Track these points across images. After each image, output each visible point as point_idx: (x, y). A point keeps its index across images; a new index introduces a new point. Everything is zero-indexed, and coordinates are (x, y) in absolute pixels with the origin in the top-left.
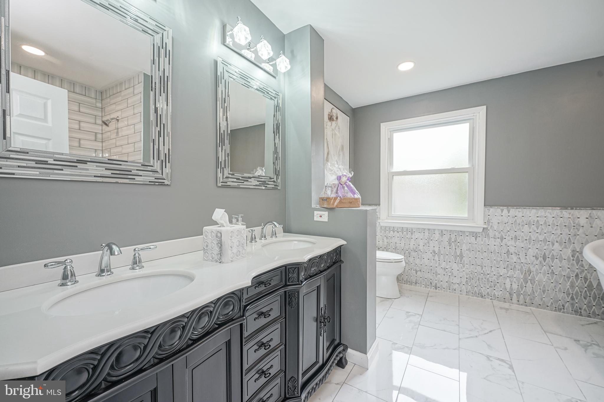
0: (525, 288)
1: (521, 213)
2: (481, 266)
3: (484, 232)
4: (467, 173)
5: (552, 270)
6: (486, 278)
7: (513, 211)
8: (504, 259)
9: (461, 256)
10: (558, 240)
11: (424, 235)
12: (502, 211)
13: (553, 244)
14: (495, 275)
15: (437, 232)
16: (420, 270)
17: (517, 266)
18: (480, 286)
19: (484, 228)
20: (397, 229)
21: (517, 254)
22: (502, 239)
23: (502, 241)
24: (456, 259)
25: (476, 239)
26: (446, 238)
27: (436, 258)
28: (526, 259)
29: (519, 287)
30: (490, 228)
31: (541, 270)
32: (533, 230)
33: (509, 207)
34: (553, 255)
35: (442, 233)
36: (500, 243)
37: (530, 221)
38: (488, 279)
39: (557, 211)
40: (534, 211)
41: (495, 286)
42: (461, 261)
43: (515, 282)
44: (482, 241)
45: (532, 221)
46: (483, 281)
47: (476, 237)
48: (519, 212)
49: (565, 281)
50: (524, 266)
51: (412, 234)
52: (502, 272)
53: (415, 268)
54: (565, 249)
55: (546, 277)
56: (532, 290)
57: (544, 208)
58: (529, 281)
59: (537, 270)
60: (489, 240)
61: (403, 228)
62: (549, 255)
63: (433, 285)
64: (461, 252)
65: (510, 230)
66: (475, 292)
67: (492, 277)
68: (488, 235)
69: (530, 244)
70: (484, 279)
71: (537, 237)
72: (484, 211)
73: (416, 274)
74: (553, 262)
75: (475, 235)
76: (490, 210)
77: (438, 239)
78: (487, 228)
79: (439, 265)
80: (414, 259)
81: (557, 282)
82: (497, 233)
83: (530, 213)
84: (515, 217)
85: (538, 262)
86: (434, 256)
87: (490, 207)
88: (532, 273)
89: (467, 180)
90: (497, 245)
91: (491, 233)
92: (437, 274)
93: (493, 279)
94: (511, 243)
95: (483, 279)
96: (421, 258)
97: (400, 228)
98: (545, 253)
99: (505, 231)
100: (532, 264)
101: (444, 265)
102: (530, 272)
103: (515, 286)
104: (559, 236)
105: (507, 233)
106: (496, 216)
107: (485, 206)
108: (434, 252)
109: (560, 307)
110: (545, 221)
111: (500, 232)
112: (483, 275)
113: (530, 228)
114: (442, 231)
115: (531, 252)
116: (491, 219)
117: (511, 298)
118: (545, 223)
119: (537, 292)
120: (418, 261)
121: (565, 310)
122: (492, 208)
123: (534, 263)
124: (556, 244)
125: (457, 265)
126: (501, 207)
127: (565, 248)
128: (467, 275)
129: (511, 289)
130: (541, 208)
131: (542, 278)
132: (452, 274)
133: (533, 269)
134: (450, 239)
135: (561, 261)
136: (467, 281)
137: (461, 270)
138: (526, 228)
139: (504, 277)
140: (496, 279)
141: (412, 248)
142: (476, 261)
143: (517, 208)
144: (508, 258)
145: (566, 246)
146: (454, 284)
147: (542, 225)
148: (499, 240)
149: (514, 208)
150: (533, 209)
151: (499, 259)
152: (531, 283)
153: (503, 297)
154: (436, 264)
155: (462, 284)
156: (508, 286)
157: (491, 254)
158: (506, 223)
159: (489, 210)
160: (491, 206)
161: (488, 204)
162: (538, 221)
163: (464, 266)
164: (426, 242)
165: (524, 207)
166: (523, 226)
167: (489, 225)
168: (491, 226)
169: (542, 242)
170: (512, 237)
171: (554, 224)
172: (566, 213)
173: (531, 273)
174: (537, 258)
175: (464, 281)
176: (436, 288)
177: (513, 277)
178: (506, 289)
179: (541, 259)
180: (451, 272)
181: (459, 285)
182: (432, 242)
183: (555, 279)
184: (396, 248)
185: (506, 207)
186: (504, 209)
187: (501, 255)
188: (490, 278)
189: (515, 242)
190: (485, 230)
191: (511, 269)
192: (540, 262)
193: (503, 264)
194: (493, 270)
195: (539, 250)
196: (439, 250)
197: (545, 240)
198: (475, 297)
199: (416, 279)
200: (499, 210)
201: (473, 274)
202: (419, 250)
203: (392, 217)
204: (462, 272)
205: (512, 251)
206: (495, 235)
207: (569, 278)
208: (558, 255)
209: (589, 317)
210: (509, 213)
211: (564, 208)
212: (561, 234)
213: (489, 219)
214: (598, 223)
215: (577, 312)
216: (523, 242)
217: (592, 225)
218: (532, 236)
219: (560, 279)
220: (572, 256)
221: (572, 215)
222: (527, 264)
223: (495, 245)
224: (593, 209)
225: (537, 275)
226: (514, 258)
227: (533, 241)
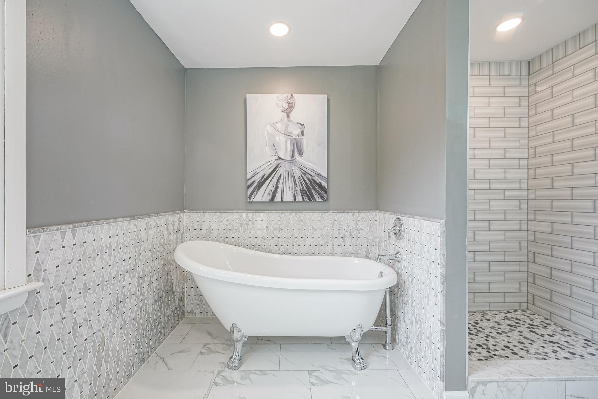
0: (98, 379)
1: (91, 234)
3: (28, 303)
5: (125, 320)
7: (82, 233)
10: (128, 268)
12: (63, 234)
13: (124, 277)
17: (88, 346)
21: (87, 321)
22: (64, 301)
23: (64, 307)
28: (99, 321)
29: (92, 384)
31: (114, 328)
32: (105, 262)
33: (77, 225)
34: (124, 295)
36: (60, 314)
37: (101, 247)
39: (126, 225)
40: (106, 227)
43: (86, 382)
44: (22, 331)
45: (104, 246)
48: (89, 232)
49: (134, 326)
50: (97, 337)
54: (133, 280)
55: (119, 336)
56: (107, 372)
58: (103, 361)
59: (111, 332)
60: (40, 319)
62: (121, 296)
65: (77, 274)
68: (37, 306)
71: (110, 273)
72: (28, 244)
74: (124, 306)
76: (41, 238)
81: (128, 335)
82: (54, 293)
83: (102, 231)
84: (83, 245)
85: (111, 318)
87: (40, 229)
88: (106, 342)
90: (57, 322)
91: (44, 298)
94: (80, 302)
98: (117, 297)
99: (69, 281)
100: (106, 325)
102: (104, 342)
103: (86, 390)
104: (129, 261)
106: (52, 250)
107: (28, 228)
109: (131, 371)
110: (117, 241)
111: (62, 287)
115: (105, 305)
116: (43, 263)
118: (117, 245)
119: (111, 371)
121: (134, 369)
122: (45, 231)
123: (108, 322)
124: (127, 275)
126: (62, 227)
127: (133, 277)
130: (114, 220)
131: (116, 341)
133: (107, 334)
143: (87, 225)
147: (114, 250)
149: (84, 226)
157: (45, 352)
158: (71, 262)
159: (36, 238)
160: (43, 226)
162: (110, 244)
165: (97, 222)
166: (94, 259)
167: (38, 280)
168: (43, 280)
169: (115, 279)
170: (80, 289)
172: (133, 226)
174: (110, 312)
179: (114, 310)
183: (126, 332)
185: (70, 226)
186: (66, 231)
189: (84, 298)
190: (30, 297)
192: (114, 315)
195: (111, 296)
197: (117, 275)
200: (58, 235)
205: (80, 320)
206: (51, 300)
207: (136, 319)
208: (128, 293)
209: (149, 356)
210: (74, 238)
211: (133, 217)
212: (130, 258)
213: (38, 264)
214: (151, 233)
215: (142, 361)
216: (94, 291)
217: (148, 238)
218: (105, 276)
219: (130, 327)
220: (138, 286)
221: (137, 227)
222: (100, 330)
223: (52, 325)
224: (149, 217)
225: (110, 342)
226: (84, 331)
227: (106, 283)
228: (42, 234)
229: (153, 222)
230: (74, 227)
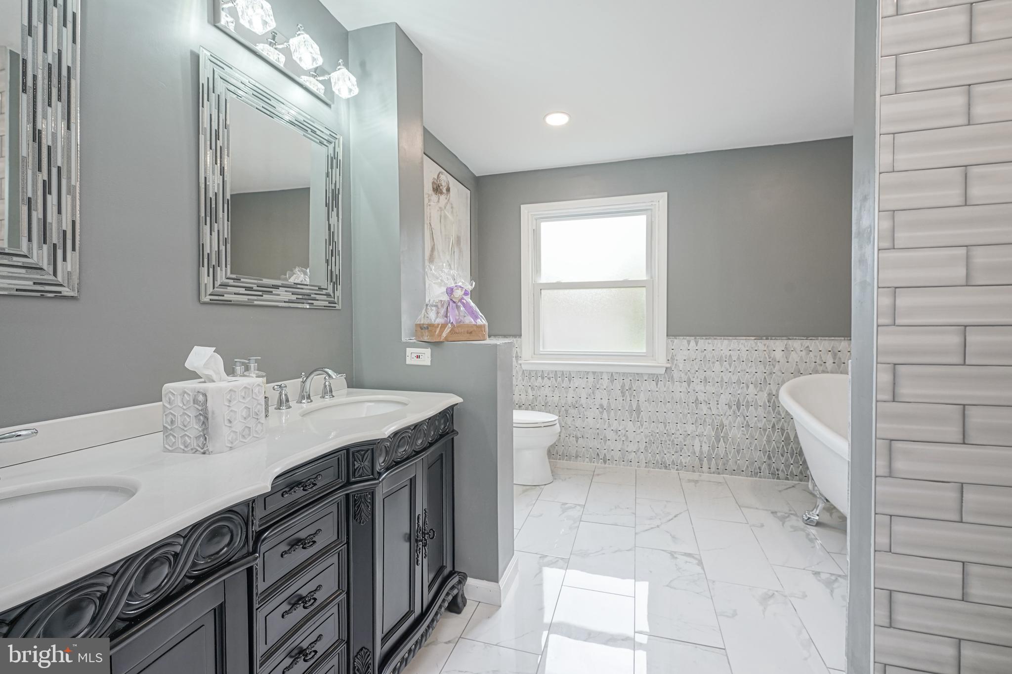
0: (717, 448)
1: (711, 345)
2: (664, 423)
3: (667, 374)
4: (644, 289)
5: (747, 422)
6: (670, 440)
7: (703, 343)
8: (692, 410)
9: (638, 411)
10: (753, 380)
11: (587, 382)
13: (748, 387)
14: (681, 434)
15: (605, 377)
16: (582, 436)
17: (707, 420)
18: (663, 451)
19: (667, 368)
20: (548, 375)
21: (707, 402)
22: (689, 381)
23: (689, 386)
24: (632, 415)
25: (657, 385)
26: (617, 385)
27: (605, 415)
28: (718, 408)
29: (711, 448)
30: (675, 367)
31: (735, 422)
32: (725, 368)
33: (698, 338)
34: (748, 402)
35: (612, 378)
36: (687, 388)
37: (722, 356)
38: (673, 441)
39: (751, 343)
40: (726, 342)
41: (681, 451)
42: (638, 418)
43: (705, 442)
44: (665, 386)
45: (724, 355)
46: (666, 445)
47: (658, 381)
48: (709, 343)
49: (762, 435)
50: (715, 418)
51: (570, 381)
52: (690, 428)
53: (575, 433)
54: (761, 393)
55: (741, 432)
56: (725, 450)
57: (737, 338)
58: (722, 439)
59: (730, 423)
60: (674, 385)
61: (556, 371)
62: (744, 401)
63: (600, 458)
64: (638, 406)
65: (699, 369)
66: (657, 462)
67: (677, 438)
68: (672, 377)
69: (722, 388)
70: (668, 441)
71: (730, 378)
72: (667, 344)
73: (577, 442)
74: (748, 410)
75: (655, 378)
76: (674, 342)
77: (607, 387)
78: (671, 368)
79: (609, 426)
80: (574, 420)
81: (752, 437)
82: (683, 375)
83: (722, 345)
84: (704, 352)
85: (731, 412)
86: (601, 413)
87: (673, 337)
88: (725, 427)
89: (644, 298)
90: (684, 392)
91: (676, 374)
92: (605, 440)
93: (679, 440)
94: (700, 387)
95: (666, 441)
96: (583, 418)
97: (552, 372)
98: (738, 399)
99: (693, 371)
100: (725, 415)
101: (615, 425)
102: (722, 426)
103: (705, 448)
104: (754, 375)
105: (695, 373)
106: (681, 350)
107: (667, 336)
108: (602, 406)
109: (756, 471)
110: (739, 355)
111: (687, 373)
112: (667, 437)
113: (722, 366)
114: (612, 375)
115: (724, 399)
116: (676, 356)
117: (702, 465)
118: (739, 358)
119: (730, 453)
120: (578, 423)
121: (762, 474)
122: (676, 339)
123: (727, 414)
124: (751, 386)
125: (633, 424)
126: (687, 338)
128: (646, 438)
129: (701, 452)
130: (734, 338)
131: (736, 433)
132: (627, 438)
133: (726, 422)
134: (623, 386)
135: (756, 409)
136: (646, 447)
137: (638, 432)
138: (717, 367)
139: (692, 437)
140: (682, 441)
141: (569, 402)
142: (657, 417)
143: (706, 339)
144: (697, 409)
145: (761, 388)
146: (630, 452)
147: (735, 361)
148: (685, 384)
149: (703, 339)
150: (725, 339)
151: (686, 412)
152: (724, 442)
153: (691, 465)
154: (605, 424)
155: (640, 452)
156: (697, 449)
157: (676, 405)
158: (694, 360)
159: (672, 342)
160: (675, 336)
161: (672, 332)
162: (730, 356)
163: (642, 425)
164: (591, 393)
165: (715, 337)
166: (713, 363)
167: (673, 363)
168: (676, 365)
169: (735, 384)
170: (701, 379)
171: (748, 359)
172: (761, 345)
173: (723, 428)
174: (730, 407)
175: (642, 446)
176: (605, 462)
177: (703, 435)
178: (695, 453)
179: (734, 407)
180: (625, 436)
181: (636, 454)
182: (599, 391)
183: (750, 434)
184: (546, 403)
185: (693, 338)
186: (691, 341)
187: (688, 405)
188: (675, 440)
189: (705, 386)
190: (668, 370)
191: (701, 424)
192: (734, 412)
193: (691, 418)
194: (678, 427)
195: (732, 396)
196: (609, 403)
197: (739, 382)
198: (656, 469)
199: (577, 451)
200: (685, 342)
201: (654, 435)
202: (580, 405)
203: (541, 354)
204: (640, 434)
205: (701, 399)
206: (680, 378)
207: (765, 430)
208: (753, 401)
209: (787, 479)
210: (697, 346)
211: (759, 337)
212: (756, 373)
213: (673, 355)
214: (794, 357)
215: (775, 475)
216: (714, 385)
217: (787, 359)
218: (724, 377)
219: (756, 432)
220: (768, 401)
221: (767, 346)
222: (719, 415)
223: (681, 392)
224: (789, 339)
225: (730, 431)
226: (704, 408)
227: (725, 384)
228: (676, 340)
229: (800, 346)
230: (695, 339)
